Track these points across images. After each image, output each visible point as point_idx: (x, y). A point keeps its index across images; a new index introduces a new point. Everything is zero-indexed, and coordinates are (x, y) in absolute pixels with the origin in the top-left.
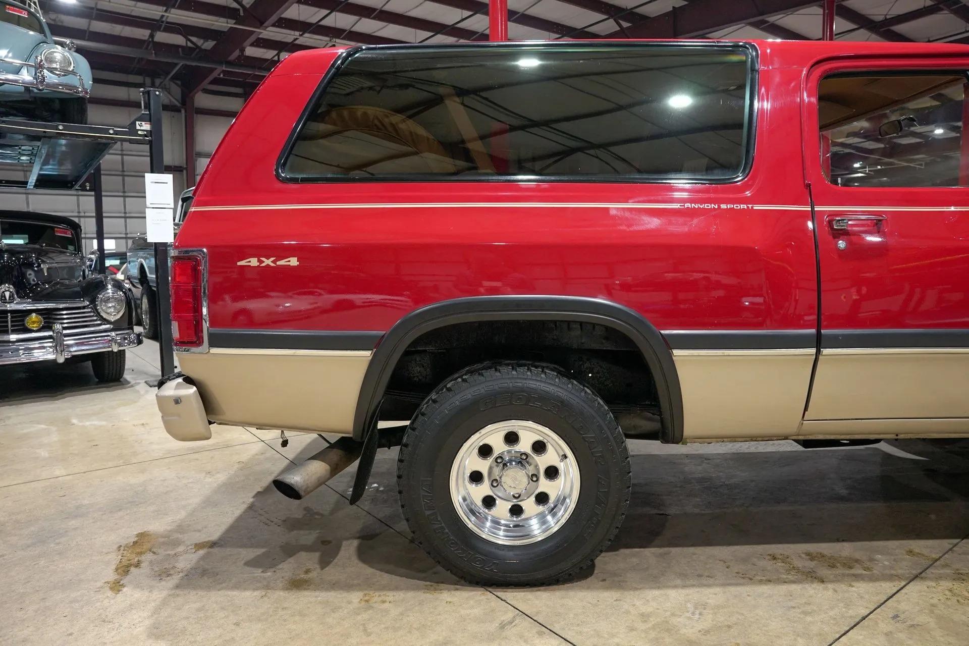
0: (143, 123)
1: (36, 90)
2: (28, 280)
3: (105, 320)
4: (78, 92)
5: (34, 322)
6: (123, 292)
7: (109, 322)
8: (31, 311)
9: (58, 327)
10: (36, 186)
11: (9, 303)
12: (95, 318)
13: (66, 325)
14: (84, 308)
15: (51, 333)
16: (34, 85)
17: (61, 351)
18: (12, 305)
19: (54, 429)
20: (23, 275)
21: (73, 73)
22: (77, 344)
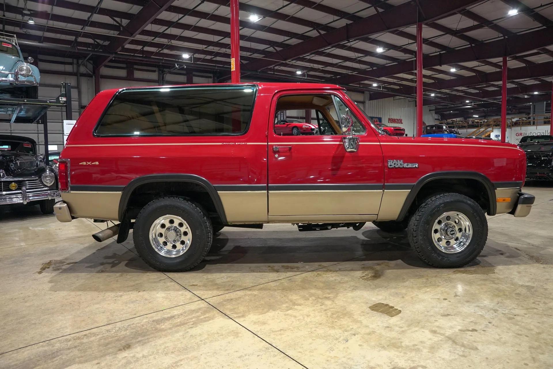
0: (63, 98)
1: (14, 84)
2: (11, 168)
3: (46, 185)
4: (34, 84)
5: (13, 186)
6: (54, 173)
7: (47, 187)
8: (12, 182)
9: (24, 188)
10: (15, 122)
11: (2, 178)
12: (41, 185)
13: (28, 188)
14: (36, 180)
15: (21, 191)
16: (14, 82)
17: (25, 200)
18: (4, 179)
19: (21, 231)
20: (9, 166)
21: (31, 76)
22: (33, 196)
